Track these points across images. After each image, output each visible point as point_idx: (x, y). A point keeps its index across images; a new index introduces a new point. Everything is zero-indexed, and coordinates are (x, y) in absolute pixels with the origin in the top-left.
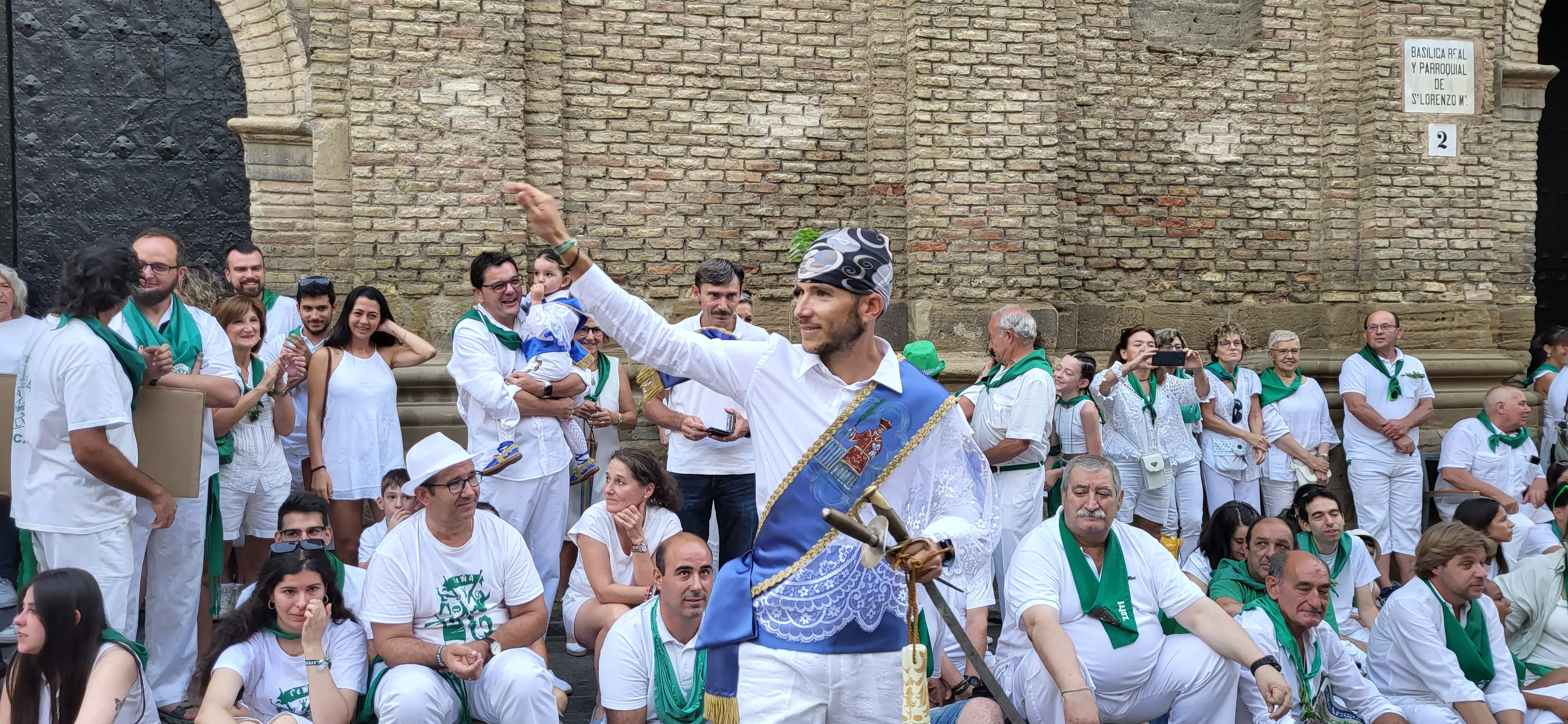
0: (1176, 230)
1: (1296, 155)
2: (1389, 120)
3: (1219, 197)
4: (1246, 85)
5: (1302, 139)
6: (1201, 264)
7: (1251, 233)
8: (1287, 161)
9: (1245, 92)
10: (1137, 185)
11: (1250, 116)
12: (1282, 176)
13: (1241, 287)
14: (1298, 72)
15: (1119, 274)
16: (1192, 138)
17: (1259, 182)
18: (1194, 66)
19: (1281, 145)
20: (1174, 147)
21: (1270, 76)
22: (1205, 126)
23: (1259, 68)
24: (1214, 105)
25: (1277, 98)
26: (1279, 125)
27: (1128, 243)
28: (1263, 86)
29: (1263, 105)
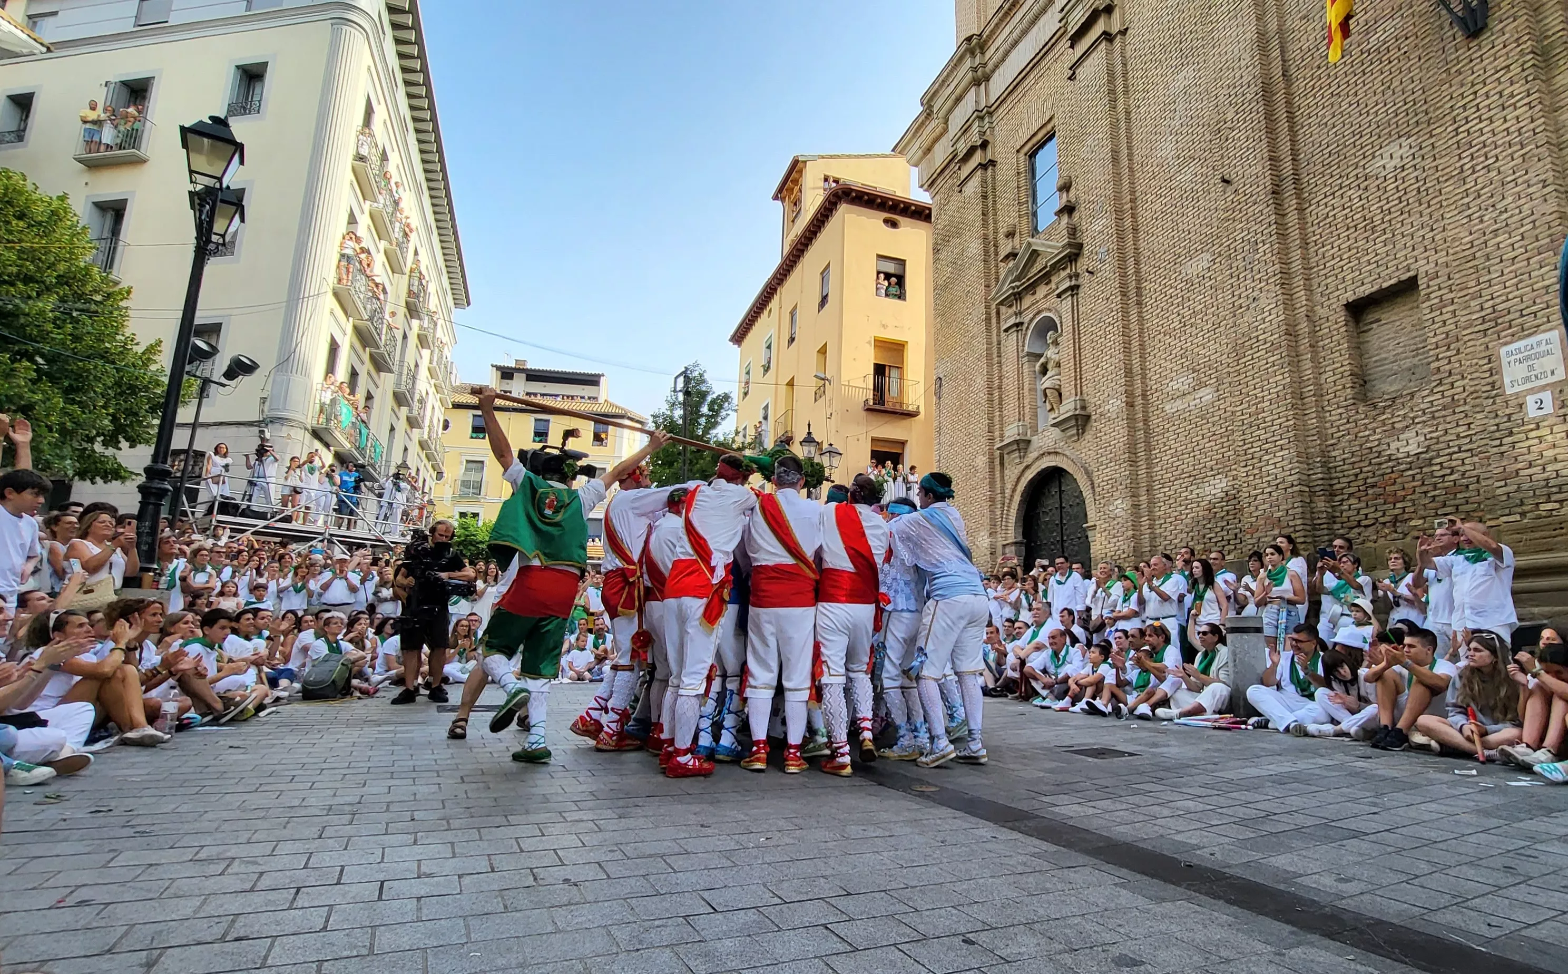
0: (1391, 499)
2: (1494, 403)
3: (1413, 476)
4: (1422, 406)
5: (1464, 427)
6: (1406, 516)
7: (1437, 492)
9: (1421, 411)
10: (1366, 479)
11: (1428, 423)
12: (1454, 453)
14: (1457, 387)
15: (1362, 529)
16: (1394, 446)
17: (1439, 460)
18: (1390, 406)
19: (1451, 434)
20: (1383, 453)
21: (1438, 396)
22: (1401, 437)
23: (1432, 393)
24: (1405, 423)
25: (1444, 408)
26: (1448, 423)
27: (1363, 512)
28: (1435, 403)
29: (1437, 415)
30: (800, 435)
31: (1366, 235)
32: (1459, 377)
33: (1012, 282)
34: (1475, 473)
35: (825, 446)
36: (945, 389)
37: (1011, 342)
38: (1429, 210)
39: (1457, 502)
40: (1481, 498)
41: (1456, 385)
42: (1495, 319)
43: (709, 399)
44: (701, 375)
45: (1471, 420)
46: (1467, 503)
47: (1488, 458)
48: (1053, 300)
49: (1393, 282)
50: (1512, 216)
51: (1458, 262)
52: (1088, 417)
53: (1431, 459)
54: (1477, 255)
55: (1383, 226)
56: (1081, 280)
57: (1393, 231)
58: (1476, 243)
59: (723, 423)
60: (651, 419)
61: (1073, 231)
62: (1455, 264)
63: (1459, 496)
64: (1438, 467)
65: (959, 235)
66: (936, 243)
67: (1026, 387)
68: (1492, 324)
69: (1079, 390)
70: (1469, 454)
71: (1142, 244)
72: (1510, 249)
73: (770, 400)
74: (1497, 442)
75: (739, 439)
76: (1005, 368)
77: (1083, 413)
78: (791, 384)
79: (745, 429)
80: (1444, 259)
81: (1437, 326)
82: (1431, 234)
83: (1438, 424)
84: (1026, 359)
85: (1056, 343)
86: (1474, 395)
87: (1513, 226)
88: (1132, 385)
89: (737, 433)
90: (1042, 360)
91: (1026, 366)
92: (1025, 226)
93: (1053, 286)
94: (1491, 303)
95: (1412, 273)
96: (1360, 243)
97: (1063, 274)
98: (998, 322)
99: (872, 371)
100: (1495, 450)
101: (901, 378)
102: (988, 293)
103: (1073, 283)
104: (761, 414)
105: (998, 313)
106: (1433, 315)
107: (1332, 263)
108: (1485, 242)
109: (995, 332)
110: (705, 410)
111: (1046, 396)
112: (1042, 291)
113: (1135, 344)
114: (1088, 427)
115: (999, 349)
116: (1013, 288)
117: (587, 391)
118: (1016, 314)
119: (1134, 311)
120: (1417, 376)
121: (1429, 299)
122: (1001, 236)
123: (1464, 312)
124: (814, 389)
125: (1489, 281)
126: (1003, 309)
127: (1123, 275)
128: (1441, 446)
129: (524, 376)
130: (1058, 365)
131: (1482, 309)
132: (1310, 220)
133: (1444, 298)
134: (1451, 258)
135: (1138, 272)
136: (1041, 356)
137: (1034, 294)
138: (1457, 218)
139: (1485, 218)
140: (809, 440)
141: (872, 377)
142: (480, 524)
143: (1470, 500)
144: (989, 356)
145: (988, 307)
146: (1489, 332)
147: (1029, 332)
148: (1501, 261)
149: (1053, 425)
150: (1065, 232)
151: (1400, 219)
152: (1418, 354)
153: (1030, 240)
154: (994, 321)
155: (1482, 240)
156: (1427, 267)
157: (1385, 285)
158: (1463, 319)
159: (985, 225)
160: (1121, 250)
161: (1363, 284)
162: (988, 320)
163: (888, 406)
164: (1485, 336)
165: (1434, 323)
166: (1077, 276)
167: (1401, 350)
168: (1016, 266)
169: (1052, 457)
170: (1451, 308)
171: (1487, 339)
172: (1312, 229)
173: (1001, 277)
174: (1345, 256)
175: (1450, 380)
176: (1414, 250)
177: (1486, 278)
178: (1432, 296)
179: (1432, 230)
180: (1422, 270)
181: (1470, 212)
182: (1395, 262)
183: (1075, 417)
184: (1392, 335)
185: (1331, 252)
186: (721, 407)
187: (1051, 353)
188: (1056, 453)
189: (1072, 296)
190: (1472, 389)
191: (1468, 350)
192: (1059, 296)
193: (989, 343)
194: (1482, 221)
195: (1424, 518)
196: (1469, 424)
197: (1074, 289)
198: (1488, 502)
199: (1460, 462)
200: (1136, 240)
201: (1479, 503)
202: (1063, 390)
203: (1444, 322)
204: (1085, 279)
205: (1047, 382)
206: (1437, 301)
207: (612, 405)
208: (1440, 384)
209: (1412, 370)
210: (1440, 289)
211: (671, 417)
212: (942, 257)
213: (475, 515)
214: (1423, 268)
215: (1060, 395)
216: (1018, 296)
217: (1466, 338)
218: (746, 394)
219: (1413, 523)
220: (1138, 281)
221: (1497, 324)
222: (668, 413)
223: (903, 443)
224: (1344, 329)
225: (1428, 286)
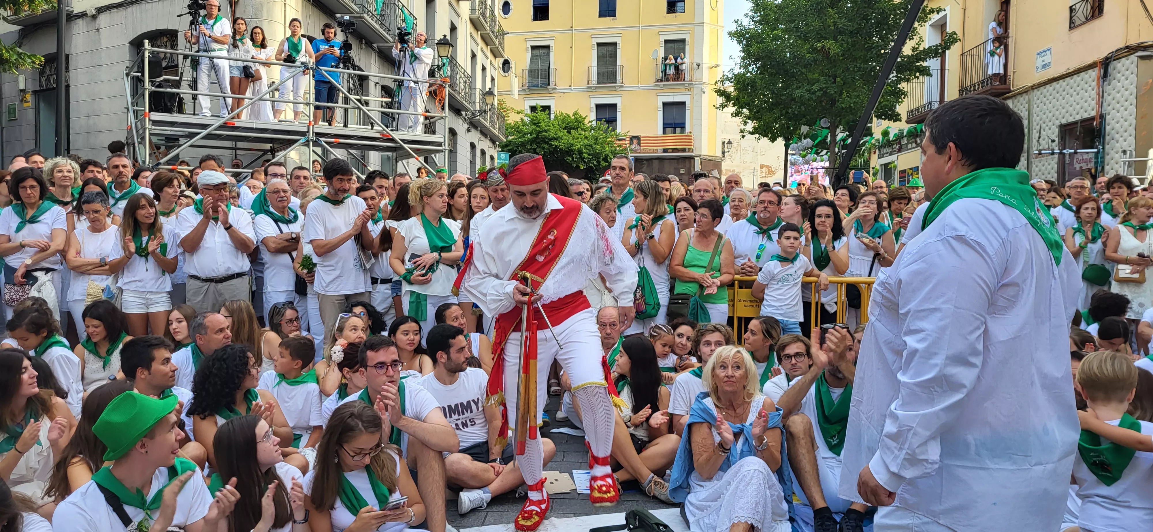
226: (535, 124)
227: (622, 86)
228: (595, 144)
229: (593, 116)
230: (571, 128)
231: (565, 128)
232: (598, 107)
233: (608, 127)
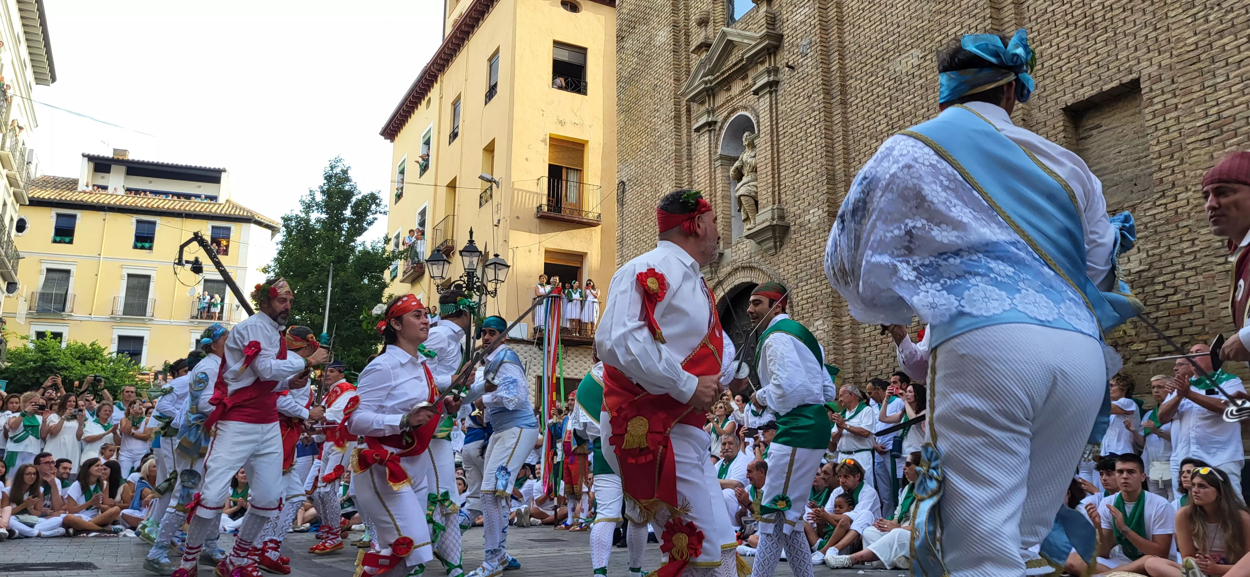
1: (1187, 254)
4: (1146, 219)
5: (1190, 242)
6: (1129, 338)
7: (1160, 314)
8: (1180, 260)
9: (1146, 225)
11: (1151, 238)
12: (1178, 271)
13: (1157, 350)
14: (1181, 200)
17: (1161, 279)
19: (1175, 250)
21: (1161, 209)
23: (1155, 205)
25: (1167, 222)
26: (1173, 238)
28: (1158, 217)
29: (1159, 229)
30: (461, 243)
31: (1086, 33)
32: (1183, 189)
33: (705, 75)
34: (1199, 293)
35: (491, 256)
36: (628, 195)
37: (703, 144)
38: (1151, 8)
39: (1181, 324)
40: (1205, 320)
41: (1180, 197)
42: (1220, 127)
43: (354, 199)
44: (345, 172)
45: (1195, 235)
46: (1191, 325)
47: (1213, 277)
48: (751, 98)
49: (1114, 84)
50: (1237, 17)
51: (1182, 65)
52: (786, 229)
53: (1153, 277)
54: (1203, 57)
55: (1105, 24)
56: (780, 76)
57: (1115, 30)
58: (1201, 44)
59: (370, 228)
60: (282, 222)
61: (772, 20)
62: (1179, 66)
63: (1183, 318)
64: (1160, 287)
65: (646, 21)
66: (620, 30)
67: (719, 194)
68: (1216, 132)
69: (777, 198)
70: (1192, 273)
71: (848, 38)
72: (1235, 51)
73: (427, 204)
74: (1222, 260)
75: (390, 247)
76: (696, 173)
77: (780, 223)
78: (452, 186)
79: (398, 237)
80: (1169, 61)
81: (1160, 133)
82: (1154, 34)
83: (1160, 240)
84: (718, 163)
85: (752, 146)
86: (1199, 209)
87: (1239, 27)
88: (835, 193)
89: (387, 240)
90: (737, 164)
91: (719, 171)
92: (719, 12)
93: (750, 81)
94: (1215, 109)
95: (1134, 76)
96: (1080, 42)
97: (761, 68)
98: (689, 120)
99: (546, 174)
100: (1220, 268)
101: (580, 183)
102: (677, 88)
103: (771, 78)
104: (417, 219)
105: (689, 110)
106: (1156, 121)
107: (1051, 62)
108: (1210, 44)
109: (684, 131)
110: (348, 213)
111: (740, 203)
112: (737, 88)
113: (839, 147)
114: (787, 240)
115: (689, 150)
116: (706, 83)
117: (205, 189)
118: (708, 112)
119: (837, 110)
120: (1139, 187)
121: (1151, 104)
122: (693, 24)
123: (1188, 119)
124: (479, 192)
125: (1214, 85)
126: (694, 106)
127: (827, 71)
128: (1164, 263)
129: (123, 169)
130: (754, 170)
131: (1207, 116)
132: (1027, 15)
133: (1168, 102)
134: (1175, 60)
135: (842, 68)
136: (735, 159)
137: (729, 89)
138: (1181, 17)
139: (1211, 18)
140: (471, 249)
141: (545, 181)
142: (64, 345)
143: (1196, 322)
144: (678, 159)
145: (677, 104)
146: (1214, 140)
147: (723, 132)
148: (1227, 64)
149: (747, 237)
150: (763, 21)
151: (1123, 16)
152: (1140, 164)
153: (725, 29)
154: (684, 119)
155: (1206, 42)
156: (1150, 70)
157: (1106, 88)
158: (1187, 126)
159: (675, 10)
160: (825, 43)
161: (1082, 86)
162: (677, 117)
163: (566, 214)
164: (1210, 144)
165: (1156, 130)
166: (776, 70)
167: (1122, 158)
168: (709, 59)
169: (747, 273)
170: (1174, 114)
171: (1211, 148)
172: (1029, 25)
173: (693, 70)
174: (1064, 56)
175: (1173, 192)
176: (1136, 50)
177: (1210, 83)
178: (1156, 100)
179: (1156, 29)
180: (1145, 72)
181: (1194, 10)
182: (1117, 63)
183: (772, 227)
184: (1112, 143)
185: (1049, 51)
186: (367, 210)
187: (746, 156)
188: (751, 268)
189: (771, 93)
190: (1195, 202)
191: (1193, 160)
192: (756, 93)
193: (678, 144)
194: (1207, 21)
195: (1146, 341)
196: (1193, 240)
197: (773, 86)
198: (1213, 324)
199: (1184, 281)
200: (841, 32)
201: (1204, 326)
202: (759, 198)
203: (1168, 129)
204: (785, 74)
205: (742, 189)
206: (1160, 106)
207: (235, 207)
208: (1163, 196)
209: (1134, 181)
210: (1163, 93)
211: (307, 221)
212: (626, 45)
213: (57, 336)
214: (1146, 70)
215: (756, 203)
216: (710, 92)
217: (1190, 147)
218: (399, 196)
219: (1134, 347)
220: (843, 78)
221: (1222, 132)
222: (303, 215)
223: (581, 257)
224: (1062, 135)
225: (1151, 90)
226: (42, 352)
227: (152, 320)
228: (113, 377)
229: (114, 347)
230: (86, 359)
231: (78, 359)
232: (121, 338)
233: (131, 361)
